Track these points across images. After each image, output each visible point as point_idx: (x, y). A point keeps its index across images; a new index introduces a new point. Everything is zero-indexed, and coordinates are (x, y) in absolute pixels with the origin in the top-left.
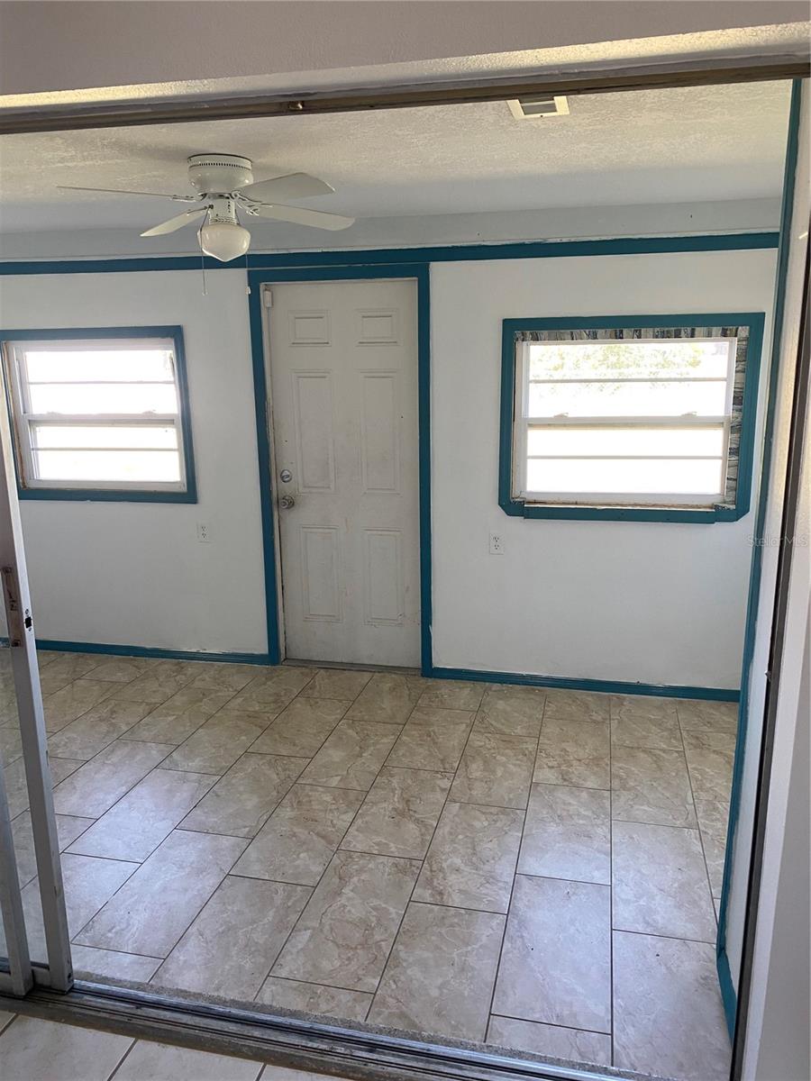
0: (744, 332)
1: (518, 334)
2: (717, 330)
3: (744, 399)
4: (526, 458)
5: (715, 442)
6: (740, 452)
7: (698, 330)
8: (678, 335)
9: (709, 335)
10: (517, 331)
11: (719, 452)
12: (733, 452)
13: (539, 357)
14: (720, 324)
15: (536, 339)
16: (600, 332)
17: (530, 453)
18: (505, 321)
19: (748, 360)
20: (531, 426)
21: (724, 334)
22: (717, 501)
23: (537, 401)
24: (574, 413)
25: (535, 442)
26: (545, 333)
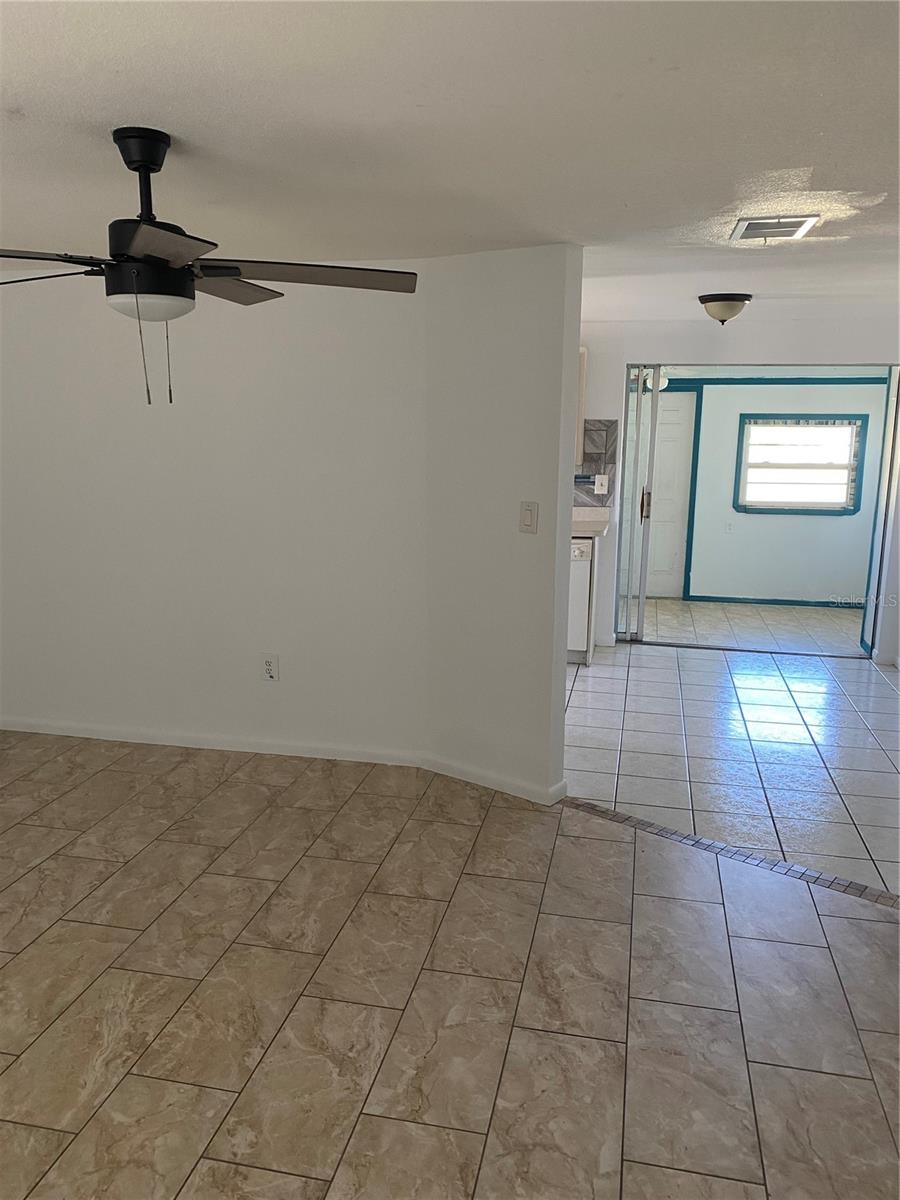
0: (859, 423)
1: (747, 421)
2: (846, 422)
3: (859, 456)
4: (746, 483)
5: (844, 476)
6: (857, 482)
7: (837, 421)
8: (827, 424)
9: (842, 424)
10: (745, 419)
11: (846, 481)
12: (853, 481)
13: (756, 433)
14: (849, 419)
15: (756, 423)
16: (789, 421)
17: (749, 480)
18: (741, 415)
19: (862, 435)
20: (750, 467)
21: (850, 424)
22: (844, 505)
23: (753, 455)
24: (772, 461)
25: (751, 475)
26: (761, 421)
